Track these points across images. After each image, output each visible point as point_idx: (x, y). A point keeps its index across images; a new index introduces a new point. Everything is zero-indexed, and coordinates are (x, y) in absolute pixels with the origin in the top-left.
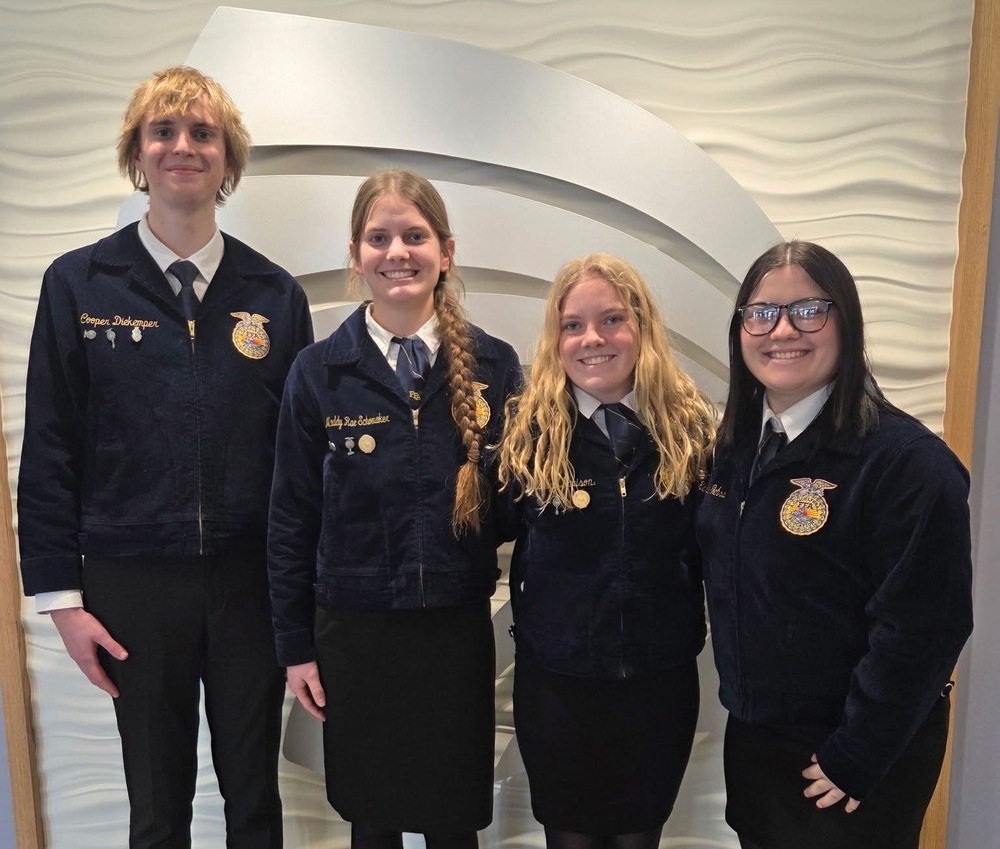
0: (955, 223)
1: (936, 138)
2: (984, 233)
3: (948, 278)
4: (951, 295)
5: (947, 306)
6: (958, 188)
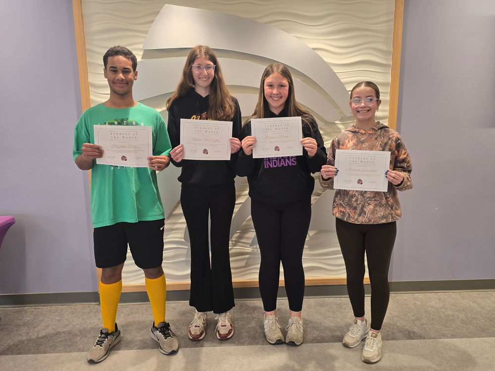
6: (390, 63)
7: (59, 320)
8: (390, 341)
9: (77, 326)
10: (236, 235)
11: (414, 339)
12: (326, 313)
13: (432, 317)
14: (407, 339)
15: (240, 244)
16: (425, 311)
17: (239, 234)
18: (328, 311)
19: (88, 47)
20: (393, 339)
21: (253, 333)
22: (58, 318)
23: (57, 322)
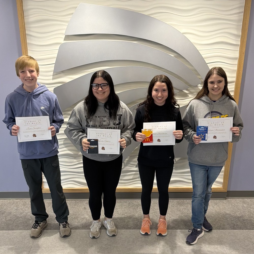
0: (238, 50)
1: (235, 32)
2: (244, 54)
3: (236, 62)
4: (237, 66)
5: (236, 68)
6: (239, 43)
7: (16, 209)
8: (220, 230)
9: (28, 214)
10: (127, 159)
11: (236, 229)
12: (183, 210)
13: (252, 215)
14: (231, 229)
15: (129, 165)
16: (249, 211)
17: (128, 159)
18: (185, 209)
19: (27, 32)
20: (223, 229)
21: (136, 222)
22: (16, 208)
23: (16, 210)
